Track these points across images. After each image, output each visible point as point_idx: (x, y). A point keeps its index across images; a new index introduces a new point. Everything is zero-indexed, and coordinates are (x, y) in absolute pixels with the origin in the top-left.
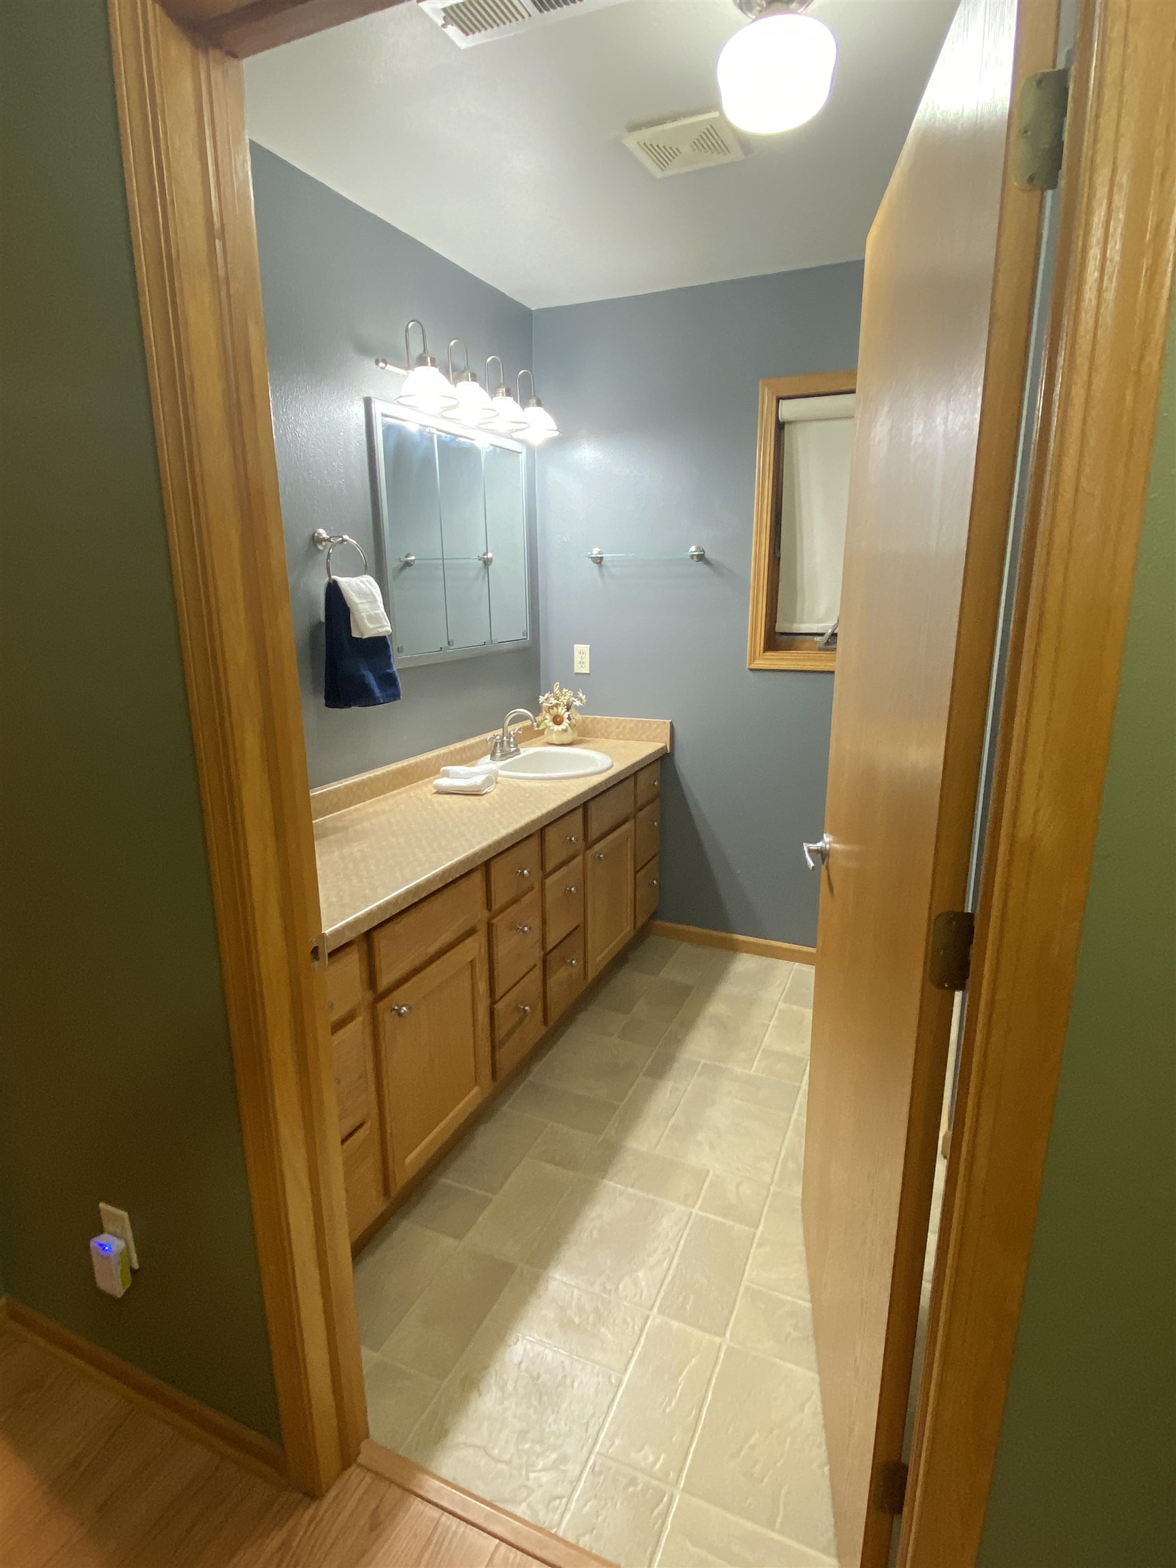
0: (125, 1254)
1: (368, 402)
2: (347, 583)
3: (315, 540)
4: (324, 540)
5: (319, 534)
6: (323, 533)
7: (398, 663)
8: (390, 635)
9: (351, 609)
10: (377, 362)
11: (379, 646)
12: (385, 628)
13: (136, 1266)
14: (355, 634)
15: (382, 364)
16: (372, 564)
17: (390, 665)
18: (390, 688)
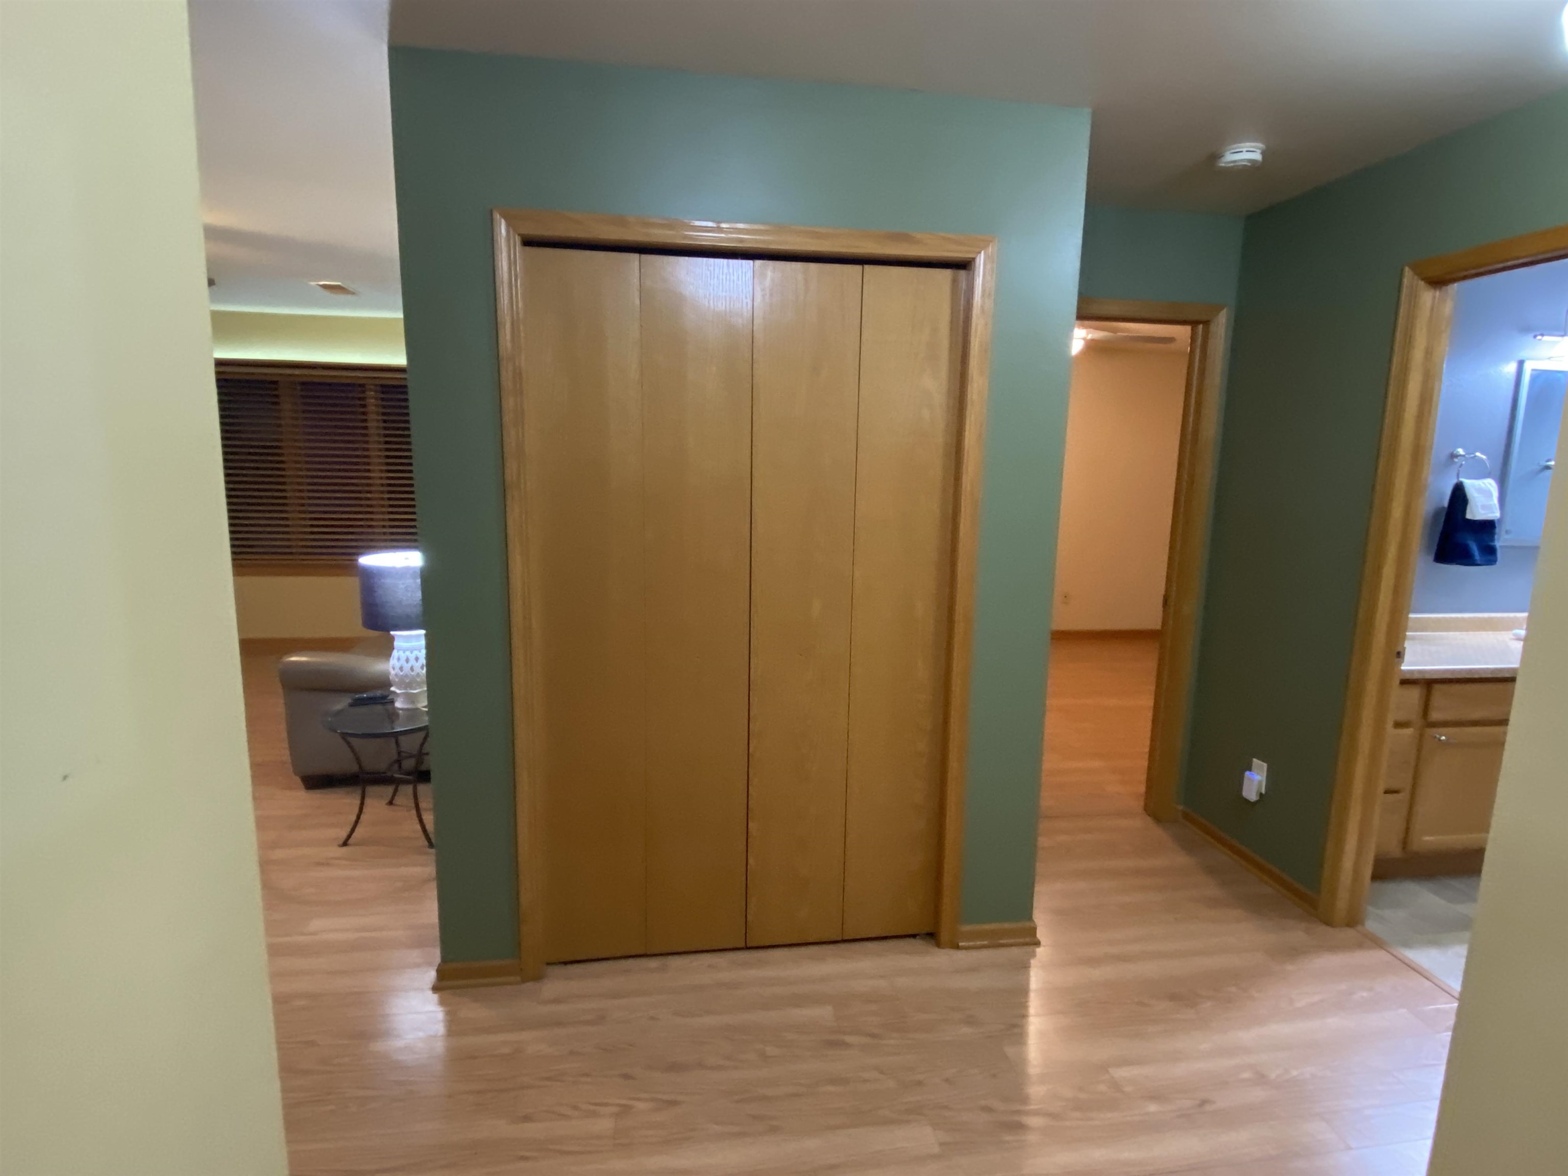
0: (1260, 782)
1: (1521, 363)
2: (1470, 485)
3: (1453, 456)
4: (1461, 455)
5: (1458, 452)
6: (1461, 451)
7: (1501, 541)
8: (1499, 520)
9: (1469, 500)
10: (1535, 337)
11: (1487, 527)
12: (1495, 514)
13: (1263, 791)
14: (1469, 516)
15: (1539, 337)
16: (1498, 472)
17: (1493, 540)
18: (1490, 554)
